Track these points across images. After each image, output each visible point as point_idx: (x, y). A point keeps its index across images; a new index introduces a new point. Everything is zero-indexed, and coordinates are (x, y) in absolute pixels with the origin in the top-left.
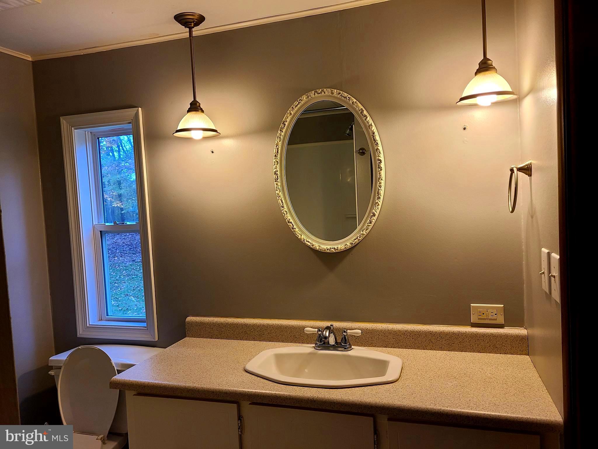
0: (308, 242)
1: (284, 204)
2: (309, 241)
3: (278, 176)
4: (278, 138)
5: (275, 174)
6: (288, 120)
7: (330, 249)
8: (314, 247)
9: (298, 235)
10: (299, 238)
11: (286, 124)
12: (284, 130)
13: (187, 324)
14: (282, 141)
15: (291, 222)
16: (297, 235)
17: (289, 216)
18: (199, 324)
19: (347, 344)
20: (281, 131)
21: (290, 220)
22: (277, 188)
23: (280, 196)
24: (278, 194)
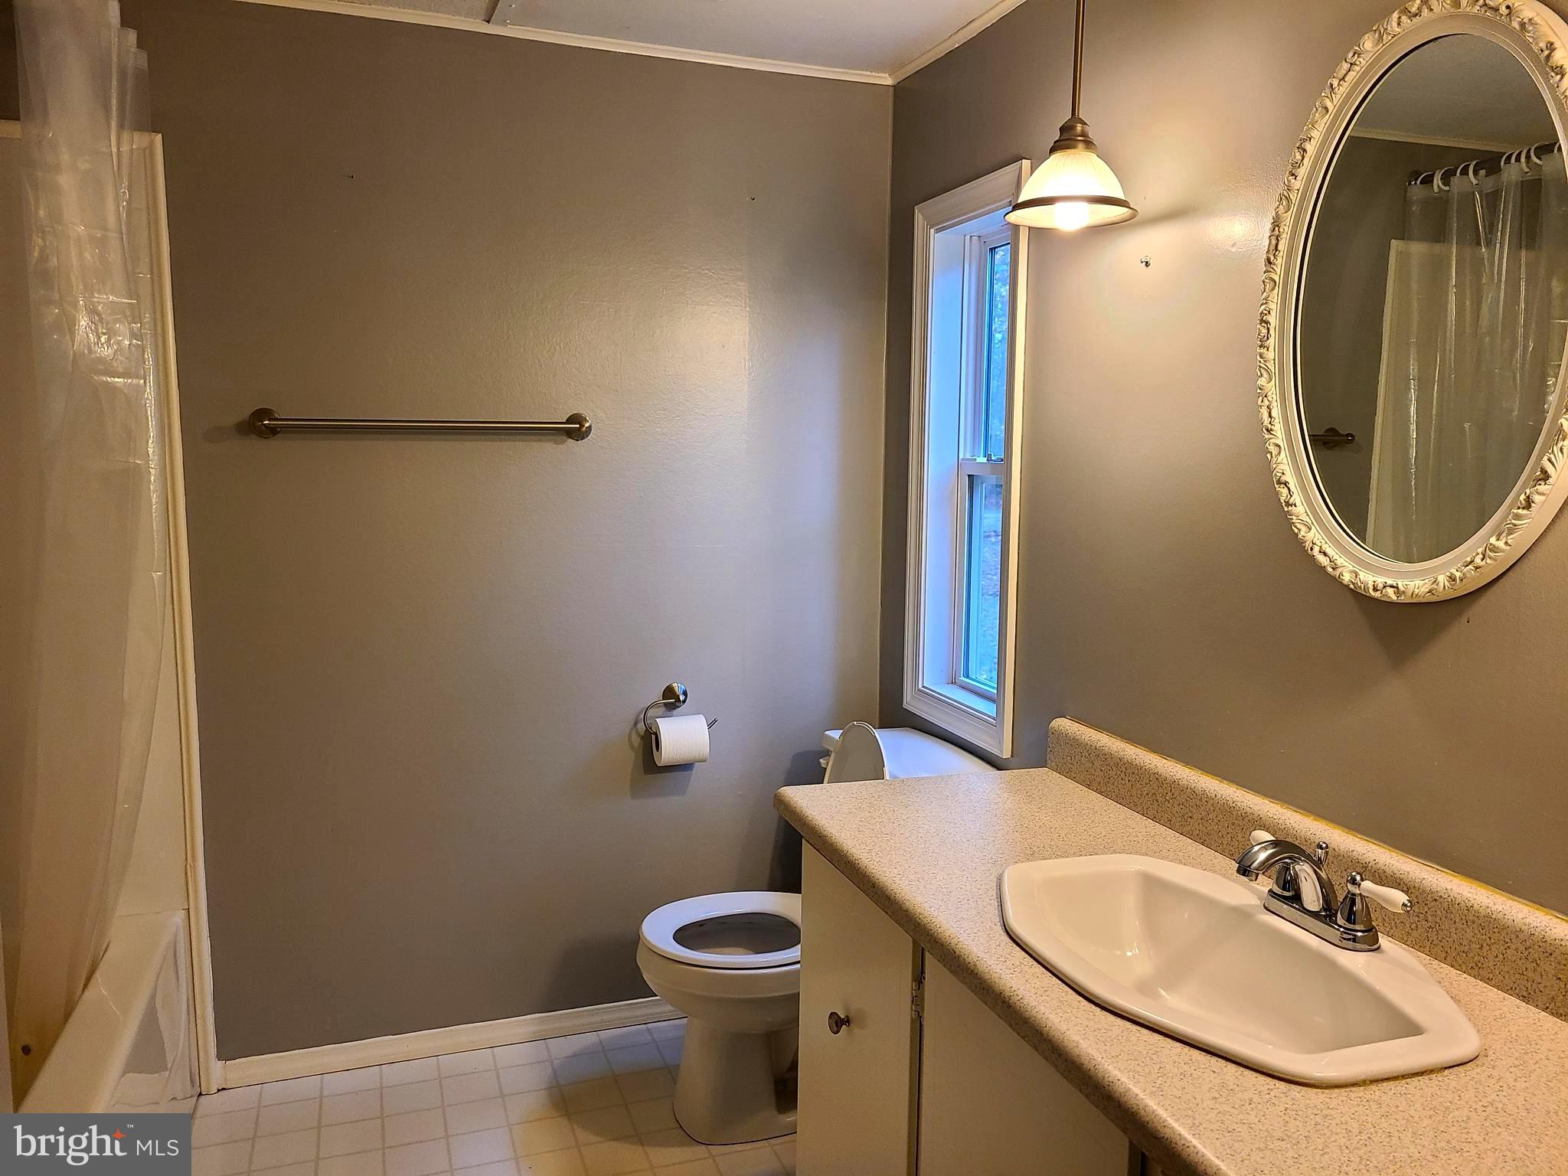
0: (1325, 554)
1: (1277, 420)
2: (1329, 551)
3: (1268, 329)
4: (1281, 199)
5: (1262, 321)
6: (1315, 134)
7: (1385, 587)
8: (1337, 573)
9: (1298, 526)
10: (1300, 536)
11: (1310, 148)
12: (1302, 172)
13: (1050, 733)
14: (1294, 209)
15: (1286, 484)
16: (1296, 527)
17: (1285, 461)
18: (1070, 740)
19: (1354, 923)
20: (1293, 175)
21: (1283, 474)
22: (1260, 367)
23: (1266, 396)
24: (1260, 389)
